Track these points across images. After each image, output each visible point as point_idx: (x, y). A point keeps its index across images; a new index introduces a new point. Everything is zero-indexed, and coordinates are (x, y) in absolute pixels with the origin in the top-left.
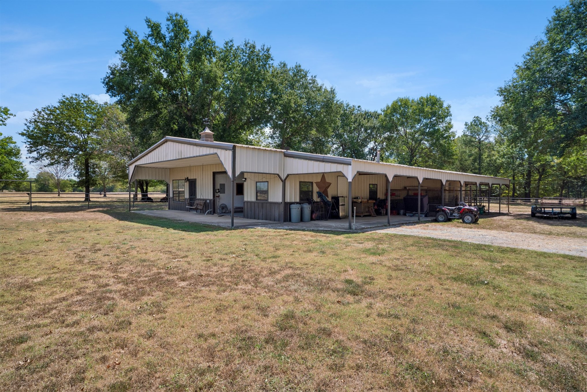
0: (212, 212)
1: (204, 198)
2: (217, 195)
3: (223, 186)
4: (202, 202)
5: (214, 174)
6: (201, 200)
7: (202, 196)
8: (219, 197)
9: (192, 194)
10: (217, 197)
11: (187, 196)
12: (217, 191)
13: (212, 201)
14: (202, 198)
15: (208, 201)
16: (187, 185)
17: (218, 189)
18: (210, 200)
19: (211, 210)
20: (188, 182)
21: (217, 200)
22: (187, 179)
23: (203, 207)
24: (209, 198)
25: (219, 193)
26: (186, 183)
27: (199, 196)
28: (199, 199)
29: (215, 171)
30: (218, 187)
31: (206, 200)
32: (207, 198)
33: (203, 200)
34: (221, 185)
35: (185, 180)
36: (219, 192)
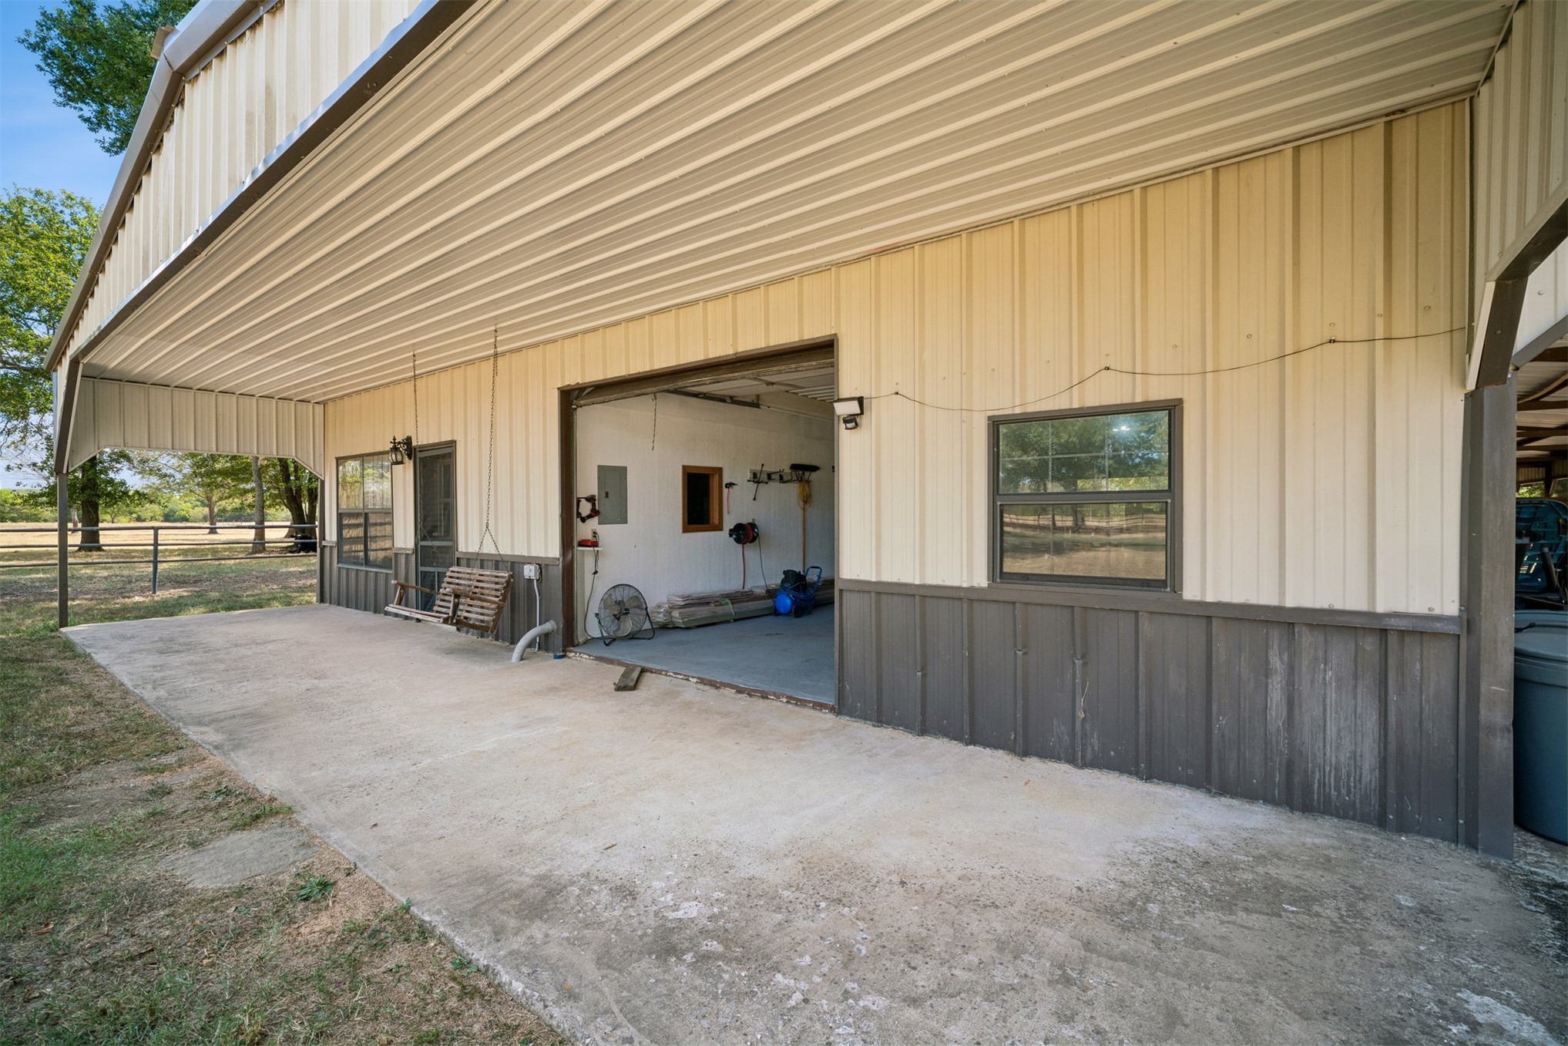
0: (558, 640)
1: (505, 550)
2: (584, 531)
3: (614, 478)
4: (492, 581)
5: (571, 399)
6: (482, 561)
7: (488, 541)
8: (595, 544)
9: (434, 528)
10: (583, 543)
11: (404, 536)
12: (586, 508)
13: (557, 572)
14: (489, 549)
15: (530, 572)
16: (405, 474)
17: (591, 499)
18: (542, 566)
19: (549, 626)
20: (409, 465)
21: (585, 559)
22: (406, 449)
23: (500, 608)
24: (538, 552)
25: (593, 523)
26: (398, 468)
27: (469, 539)
28: (469, 560)
29: (573, 379)
30: (587, 484)
31: (514, 564)
32: (520, 550)
33: (498, 562)
34: (602, 469)
35: (395, 449)
36: (594, 513)
